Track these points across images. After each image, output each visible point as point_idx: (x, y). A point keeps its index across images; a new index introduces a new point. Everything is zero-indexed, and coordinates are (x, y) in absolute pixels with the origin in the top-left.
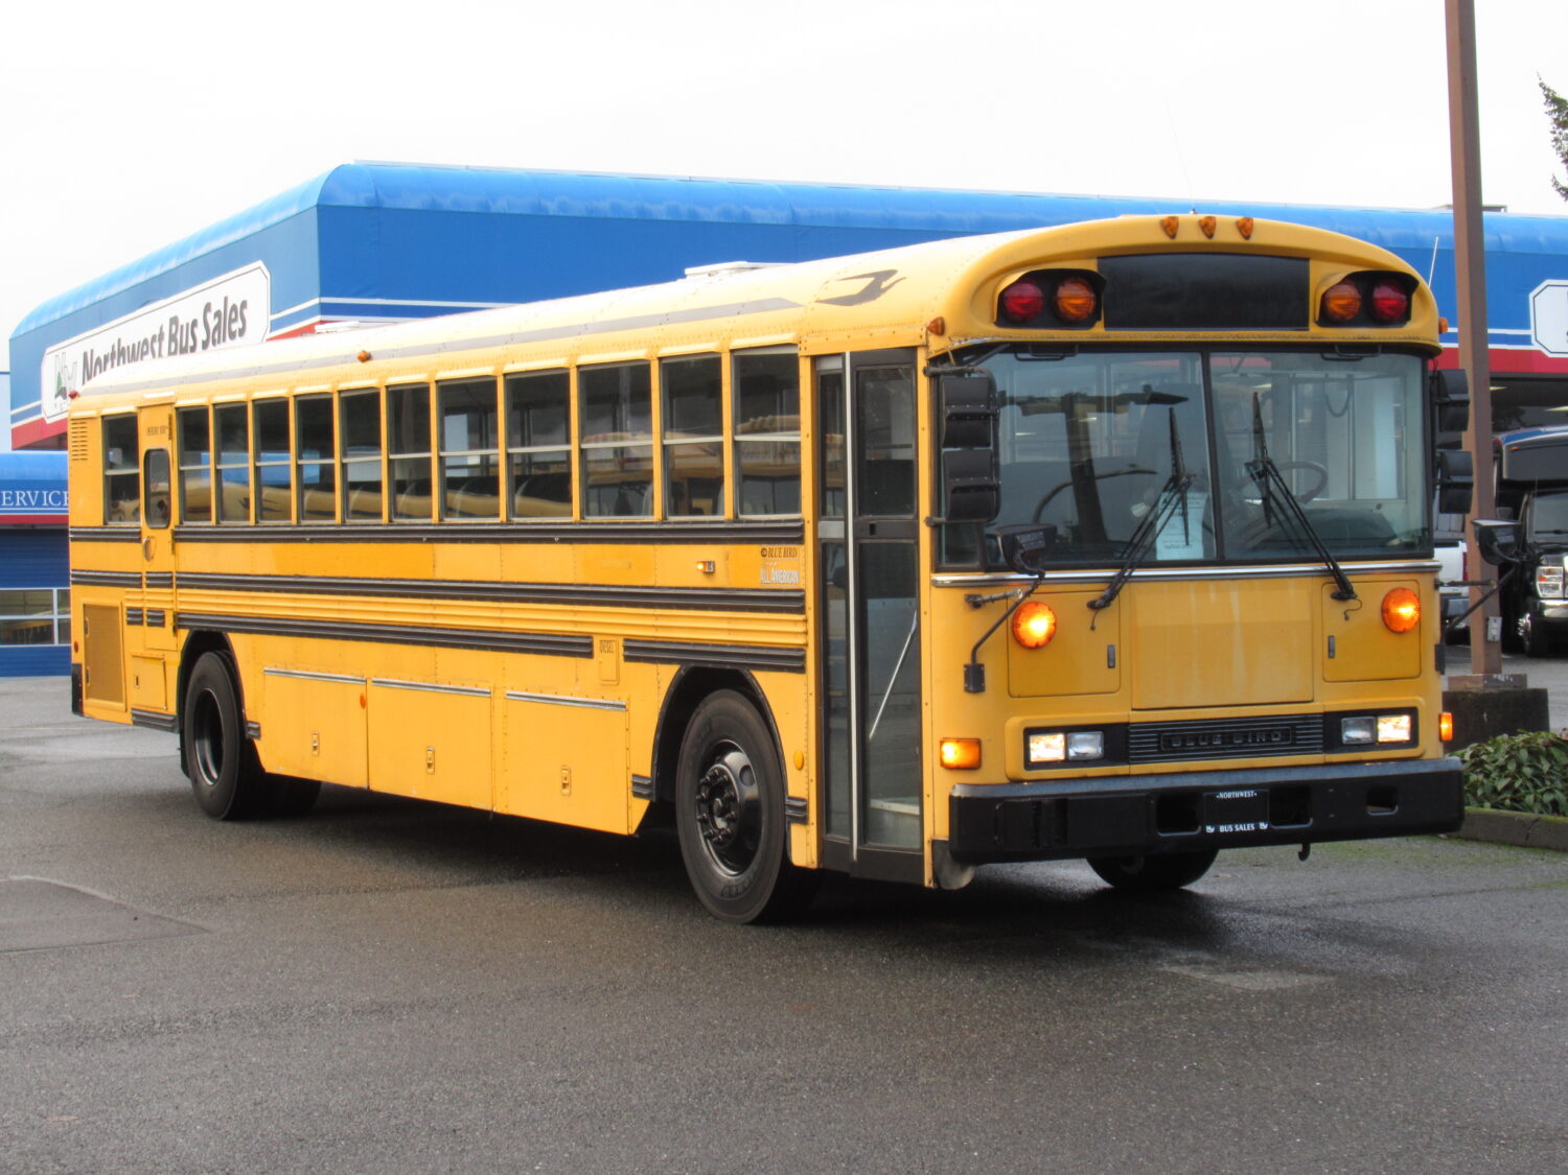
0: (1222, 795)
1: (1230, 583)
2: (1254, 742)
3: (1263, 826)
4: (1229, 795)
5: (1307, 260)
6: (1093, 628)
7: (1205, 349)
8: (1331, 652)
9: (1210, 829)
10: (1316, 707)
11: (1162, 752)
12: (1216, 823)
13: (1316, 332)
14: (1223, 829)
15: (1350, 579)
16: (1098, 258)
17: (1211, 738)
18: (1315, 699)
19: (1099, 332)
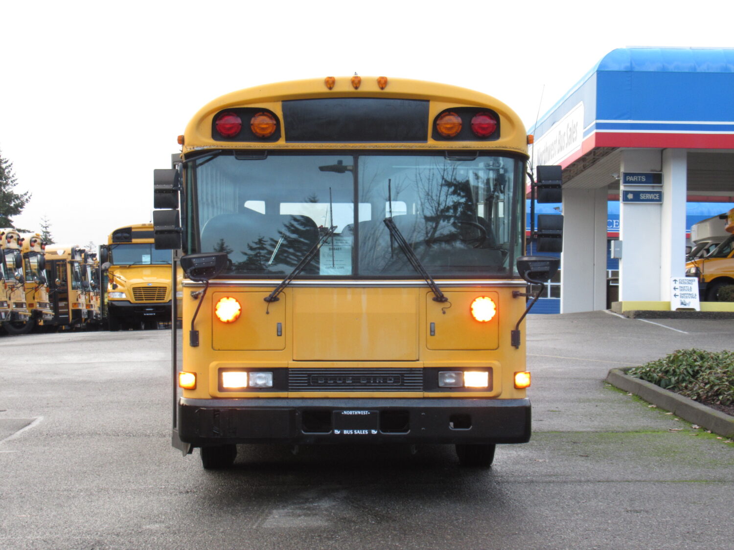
0: (345, 413)
1: (362, 290)
2: (374, 382)
3: (374, 432)
4: (351, 413)
5: (428, 101)
6: (268, 313)
7: (356, 153)
8: (432, 332)
9: (337, 432)
10: (419, 365)
11: (311, 386)
12: (341, 428)
13: (431, 143)
14: (345, 432)
15: (441, 289)
16: (283, 101)
17: (345, 379)
18: (420, 359)
19: (281, 143)
